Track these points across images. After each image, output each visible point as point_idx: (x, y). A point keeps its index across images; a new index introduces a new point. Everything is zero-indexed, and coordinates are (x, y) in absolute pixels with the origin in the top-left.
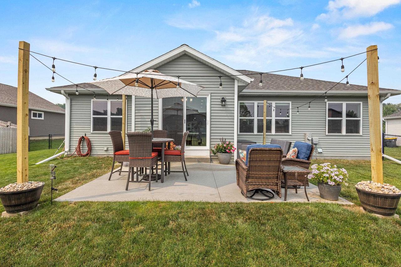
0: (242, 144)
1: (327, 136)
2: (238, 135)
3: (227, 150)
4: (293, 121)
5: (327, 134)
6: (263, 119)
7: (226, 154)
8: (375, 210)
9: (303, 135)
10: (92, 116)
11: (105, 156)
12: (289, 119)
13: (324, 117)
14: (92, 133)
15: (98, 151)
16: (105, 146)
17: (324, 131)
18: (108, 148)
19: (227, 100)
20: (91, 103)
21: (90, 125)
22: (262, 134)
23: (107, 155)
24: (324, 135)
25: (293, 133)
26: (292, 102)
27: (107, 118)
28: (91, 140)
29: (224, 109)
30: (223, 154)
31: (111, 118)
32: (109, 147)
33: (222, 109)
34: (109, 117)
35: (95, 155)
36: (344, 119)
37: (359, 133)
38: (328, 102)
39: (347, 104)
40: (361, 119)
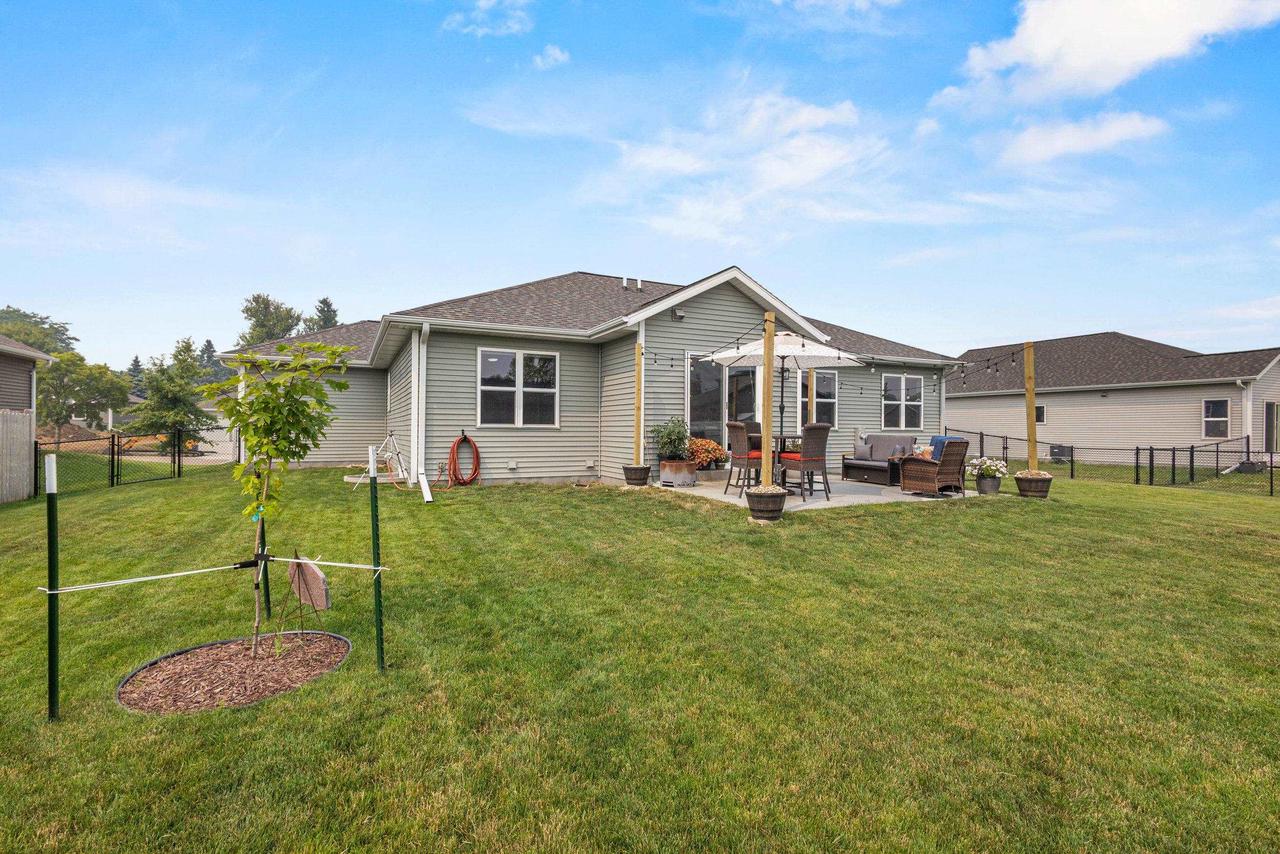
1: (883, 431)
4: (840, 407)
8: (1036, 495)
9: (853, 430)
10: (480, 388)
11: (510, 482)
12: (835, 403)
13: (879, 400)
14: (480, 429)
15: (492, 471)
16: (509, 459)
17: (879, 423)
18: (516, 464)
20: (476, 355)
21: (475, 409)
23: (518, 480)
24: (880, 430)
25: (841, 426)
26: (838, 372)
27: (514, 393)
28: (478, 445)
31: (528, 394)
32: (520, 460)
34: (519, 389)
35: (487, 481)
36: (903, 403)
37: (919, 427)
38: (884, 375)
39: (907, 379)
40: (922, 403)
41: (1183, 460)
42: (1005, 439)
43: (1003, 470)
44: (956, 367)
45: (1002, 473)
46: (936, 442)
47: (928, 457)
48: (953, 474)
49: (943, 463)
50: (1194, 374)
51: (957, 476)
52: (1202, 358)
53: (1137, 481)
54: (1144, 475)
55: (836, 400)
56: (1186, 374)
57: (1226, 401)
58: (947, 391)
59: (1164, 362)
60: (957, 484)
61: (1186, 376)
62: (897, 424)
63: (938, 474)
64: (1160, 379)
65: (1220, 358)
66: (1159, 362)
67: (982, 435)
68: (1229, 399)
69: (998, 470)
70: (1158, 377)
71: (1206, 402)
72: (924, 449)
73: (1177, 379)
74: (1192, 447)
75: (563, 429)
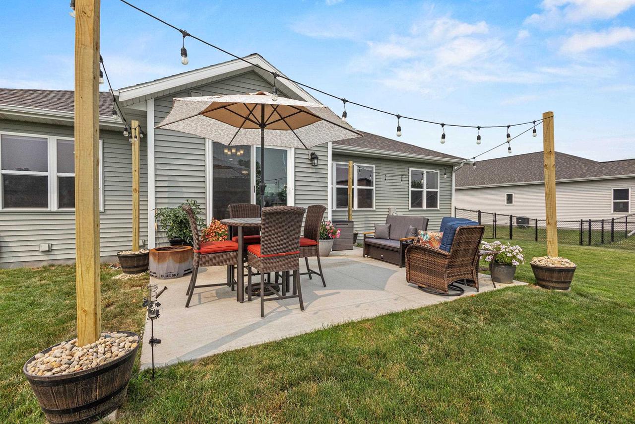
0: (337, 224)
1: (410, 211)
2: (333, 211)
3: (330, 235)
4: (377, 192)
5: (410, 208)
6: (347, 189)
7: (328, 240)
8: (557, 286)
9: (387, 210)
11: (45, 264)
12: (373, 189)
13: (407, 188)
14: (3, 213)
15: (19, 254)
16: (41, 242)
17: (407, 204)
18: (50, 246)
19: (320, 158)
22: (347, 209)
23: (50, 262)
24: (407, 210)
25: (377, 207)
26: (376, 167)
27: (44, 177)
29: (314, 171)
30: (325, 240)
31: (60, 178)
32: (53, 242)
33: (310, 170)
34: (52, 174)
35: (12, 265)
36: (425, 190)
37: (436, 207)
38: (410, 169)
39: (427, 173)
40: (438, 190)
41: (608, 227)
42: (495, 215)
43: (520, 257)
44: (462, 164)
45: (519, 260)
46: (446, 226)
47: (436, 246)
48: (465, 265)
49: (454, 254)
50: (607, 173)
51: (470, 268)
52: (610, 163)
53: (581, 244)
54: (586, 239)
55: (374, 188)
56: (601, 173)
57: (628, 189)
58: (456, 186)
59: (585, 166)
60: (469, 277)
61: (602, 174)
62: (420, 205)
63: (448, 267)
64: (585, 176)
65: (621, 163)
66: (583, 166)
67: (479, 212)
68: (630, 188)
69: (514, 257)
70: (584, 175)
71: (614, 190)
72: (432, 236)
73: (596, 176)
74: (613, 219)
75: (108, 212)
